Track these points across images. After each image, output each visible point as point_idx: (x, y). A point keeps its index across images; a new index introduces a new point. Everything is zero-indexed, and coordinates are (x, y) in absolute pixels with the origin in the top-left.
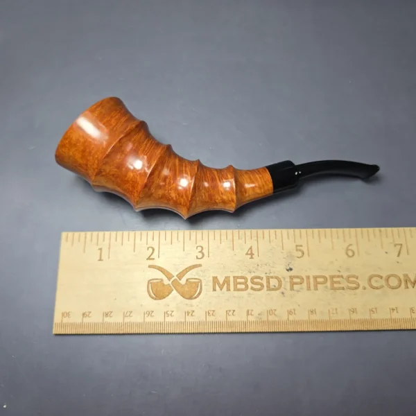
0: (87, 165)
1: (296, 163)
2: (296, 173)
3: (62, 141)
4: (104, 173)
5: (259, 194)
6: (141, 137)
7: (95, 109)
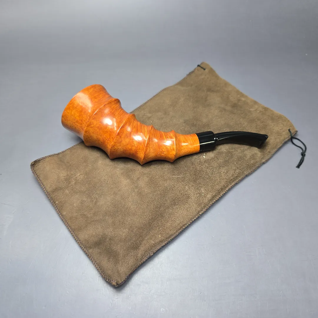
0: (82, 121)
1: (215, 133)
2: (215, 139)
3: (68, 105)
4: (92, 126)
5: (190, 149)
6: (117, 107)
7: (91, 88)
